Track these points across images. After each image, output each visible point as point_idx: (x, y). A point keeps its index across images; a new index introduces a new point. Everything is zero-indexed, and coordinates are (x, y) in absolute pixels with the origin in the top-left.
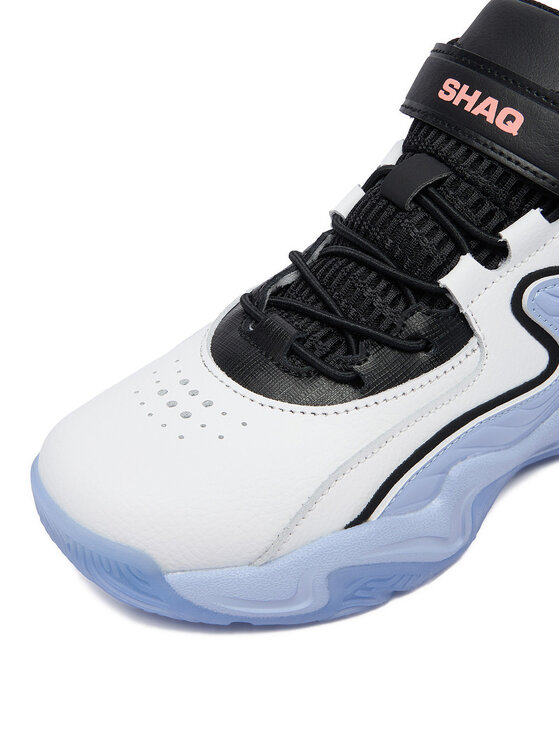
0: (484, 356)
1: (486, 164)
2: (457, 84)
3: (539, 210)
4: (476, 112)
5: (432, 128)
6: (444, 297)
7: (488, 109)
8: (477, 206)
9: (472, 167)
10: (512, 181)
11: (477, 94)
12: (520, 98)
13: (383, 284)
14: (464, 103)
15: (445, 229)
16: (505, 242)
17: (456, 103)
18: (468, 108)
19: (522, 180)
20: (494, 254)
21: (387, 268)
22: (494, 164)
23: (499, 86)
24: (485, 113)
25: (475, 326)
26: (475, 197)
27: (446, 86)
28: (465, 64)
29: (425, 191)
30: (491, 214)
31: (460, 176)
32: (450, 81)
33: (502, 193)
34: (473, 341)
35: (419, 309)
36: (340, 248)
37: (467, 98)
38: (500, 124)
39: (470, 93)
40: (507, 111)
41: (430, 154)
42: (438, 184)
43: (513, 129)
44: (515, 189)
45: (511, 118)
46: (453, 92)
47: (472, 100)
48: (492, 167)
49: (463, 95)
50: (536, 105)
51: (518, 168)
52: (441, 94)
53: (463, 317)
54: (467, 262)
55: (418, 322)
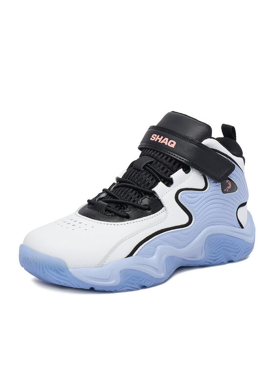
0: (167, 213)
1: (165, 157)
2: (156, 135)
3: (182, 169)
4: (162, 142)
5: (149, 149)
6: (153, 195)
7: (165, 141)
8: (163, 169)
9: (161, 158)
10: (173, 161)
11: (162, 137)
12: (175, 138)
13: (134, 192)
14: (158, 140)
15: (153, 175)
16: (172, 178)
17: (156, 141)
18: (159, 142)
19: (177, 161)
20: (169, 183)
21: (134, 186)
22: (172, 159)
23: (169, 135)
24: (164, 142)
25: (164, 204)
26: (162, 166)
27: (152, 137)
28: (158, 130)
29: (146, 165)
30: (167, 171)
31: (157, 161)
32: (154, 135)
33: (170, 165)
34: (163, 209)
35: (146, 197)
36: (120, 184)
37: (159, 139)
38: (169, 145)
39: (160, 137)
40: (171, 141)
41: (148, 156)
42: (151, 163)
43: (173, 146)
44: (174, 164)
45: (172, 143)
46: (155, 138)
47: (160, 139)
48: (167, 158)
49: (158, 138)
50: (179, 139)
51: (175, 157)
52: (151, 139)
53: (159, 200)
54: (161, 184)
55: (145, 201)
